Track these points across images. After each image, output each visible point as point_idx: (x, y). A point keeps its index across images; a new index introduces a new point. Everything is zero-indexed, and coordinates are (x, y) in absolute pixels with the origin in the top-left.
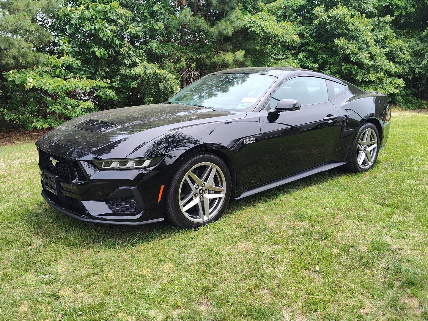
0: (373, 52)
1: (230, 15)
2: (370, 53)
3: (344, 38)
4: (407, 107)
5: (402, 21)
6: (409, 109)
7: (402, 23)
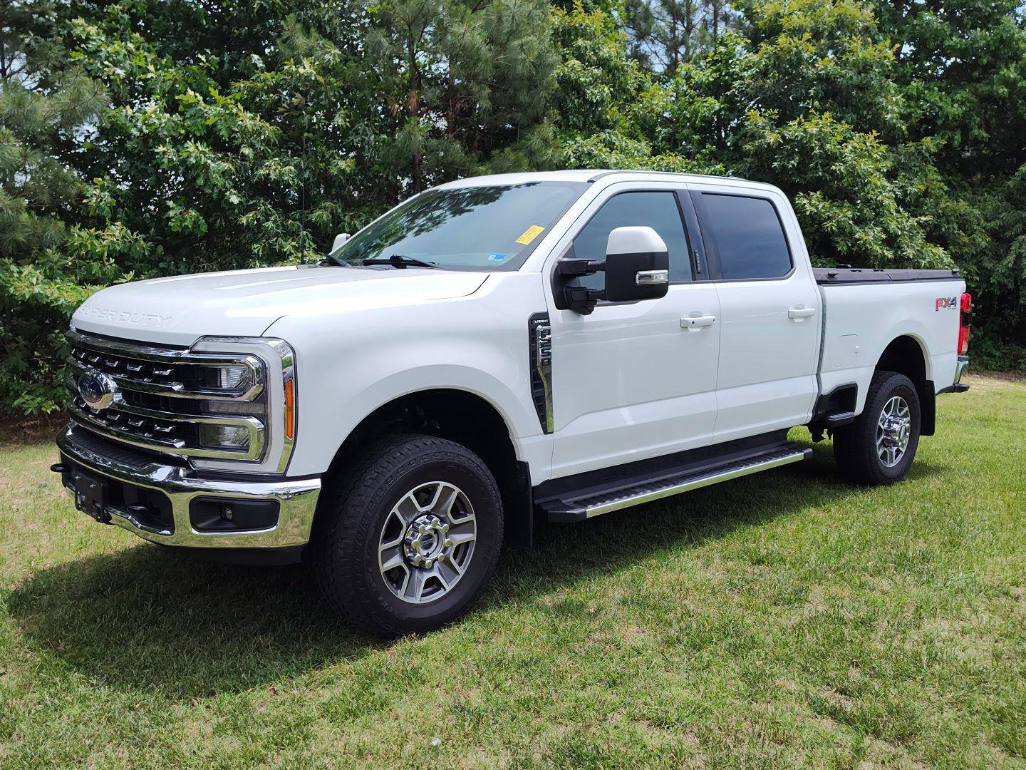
0: (893, 226)
1: (530, 136)
2: (885, 231)
3: (818, 193)
4: (980, 364)
5: (968, 154)
6: (987, 368)
7: (968, 157)
